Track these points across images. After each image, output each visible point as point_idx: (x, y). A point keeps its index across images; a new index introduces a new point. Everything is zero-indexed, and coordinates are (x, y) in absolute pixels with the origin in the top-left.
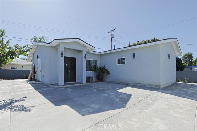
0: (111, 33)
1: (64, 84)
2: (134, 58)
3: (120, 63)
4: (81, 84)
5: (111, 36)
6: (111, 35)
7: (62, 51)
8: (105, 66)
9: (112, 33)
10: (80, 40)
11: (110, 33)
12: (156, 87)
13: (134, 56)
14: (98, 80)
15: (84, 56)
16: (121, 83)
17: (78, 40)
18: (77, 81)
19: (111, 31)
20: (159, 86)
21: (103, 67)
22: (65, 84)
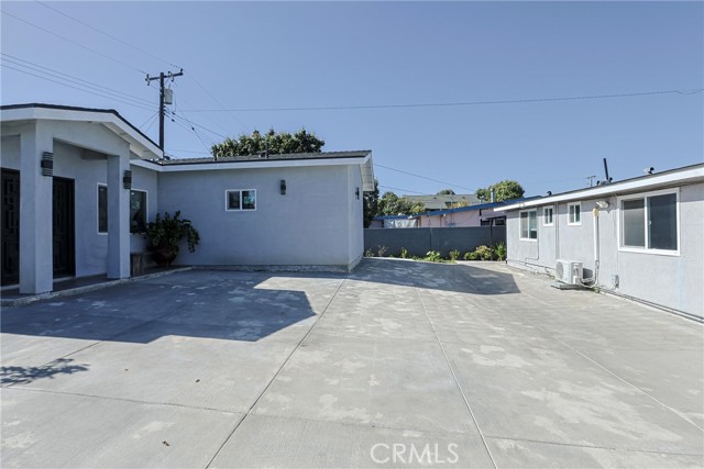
0: (162, 84)
1: (54, 284)
2: (283, 194)
3: (238, 207)
4: (114, 283)
5: (162, 97)
6: (162, 91)
7: (45, 154)
8: (178, 213)
9: (166, 87)
10: (120, 117)
11: (158, 82)
12: (340, 270)
13: (283, 187)
14: (155, 264)
15: (121, 176)
16: (242, 269)
17: (111, 118)
18: (80, 272)
19: (163, 76)
20: (345, 267)
21: (172, 218)
22: (57, 287)
